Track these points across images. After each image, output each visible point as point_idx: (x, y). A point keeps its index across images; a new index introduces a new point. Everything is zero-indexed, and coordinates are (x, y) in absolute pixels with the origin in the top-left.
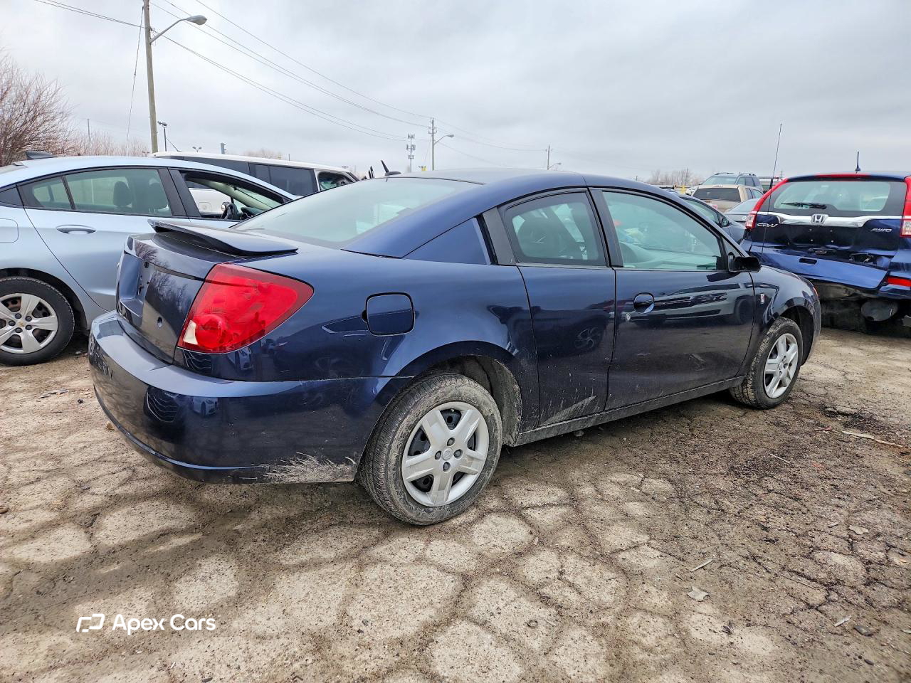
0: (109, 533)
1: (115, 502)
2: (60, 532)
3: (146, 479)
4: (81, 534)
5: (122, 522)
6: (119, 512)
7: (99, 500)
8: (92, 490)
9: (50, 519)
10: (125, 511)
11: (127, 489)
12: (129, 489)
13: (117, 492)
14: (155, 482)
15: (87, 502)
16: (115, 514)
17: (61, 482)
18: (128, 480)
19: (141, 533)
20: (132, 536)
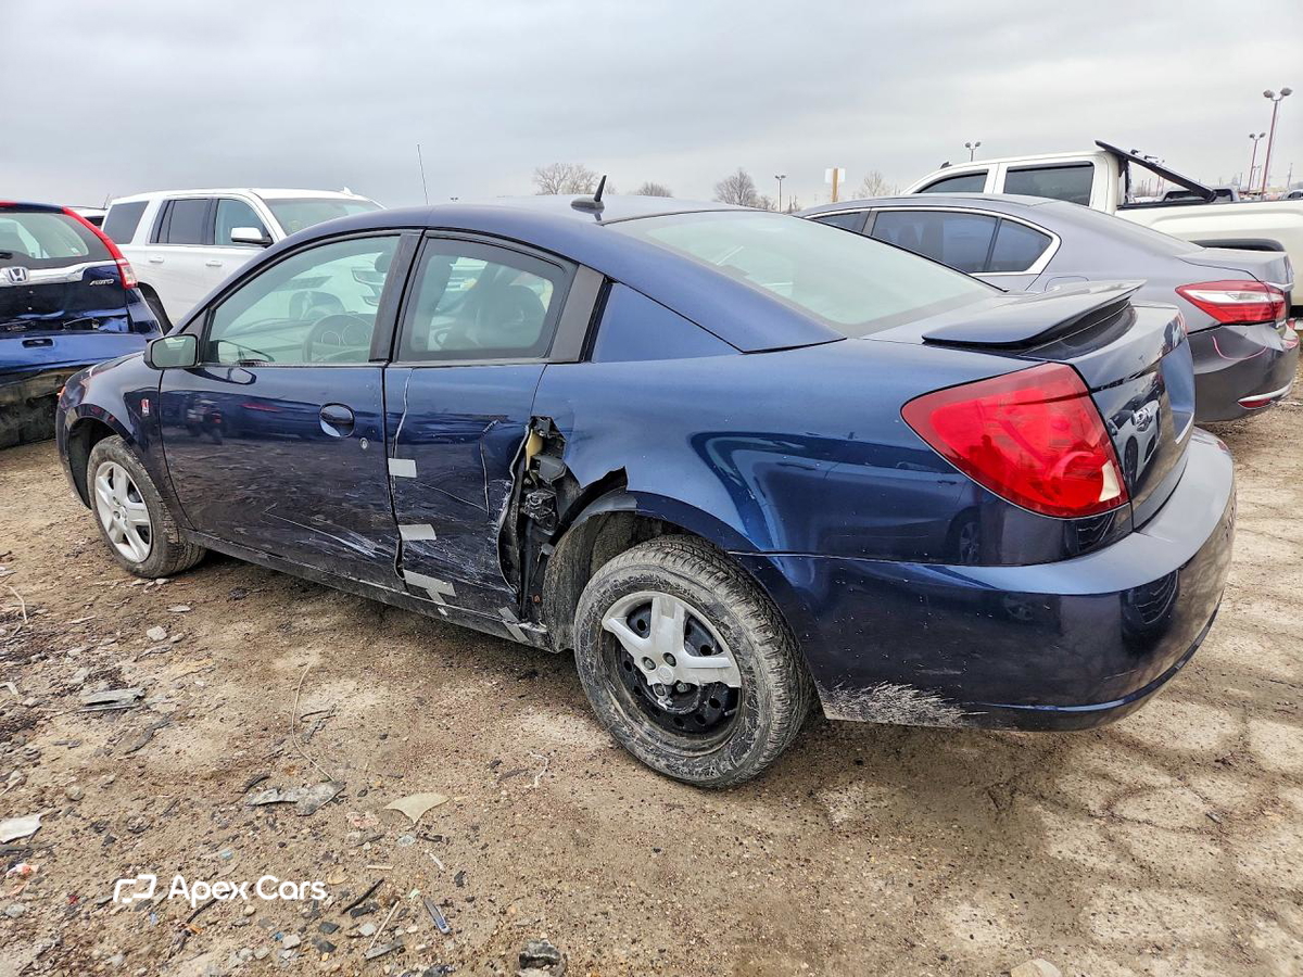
0: (1218, 727)
1: (1179, 766)
2: (1286, 764)
3: (1105, 776)
4: (1256, 745)
5: (1191, 731)
6: (1187, 746)
7: (1203, 783)
8: (1207, 808)
9: (1295, 790)
10: (1178, 744)
11: (1150, 777)
12: (1147, 773)
13: (1167, 780)
14: (1098, 763)
15: (1227, 791)
16: (1195, 746)
17: (1255, 863)
18: (1134, 791)
19: (1179, 706)
20: (1192, 709)
